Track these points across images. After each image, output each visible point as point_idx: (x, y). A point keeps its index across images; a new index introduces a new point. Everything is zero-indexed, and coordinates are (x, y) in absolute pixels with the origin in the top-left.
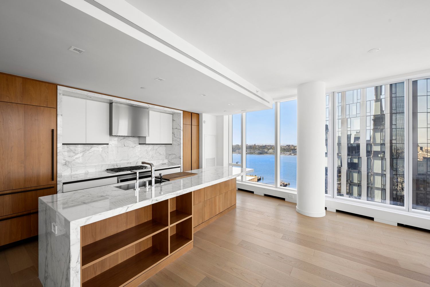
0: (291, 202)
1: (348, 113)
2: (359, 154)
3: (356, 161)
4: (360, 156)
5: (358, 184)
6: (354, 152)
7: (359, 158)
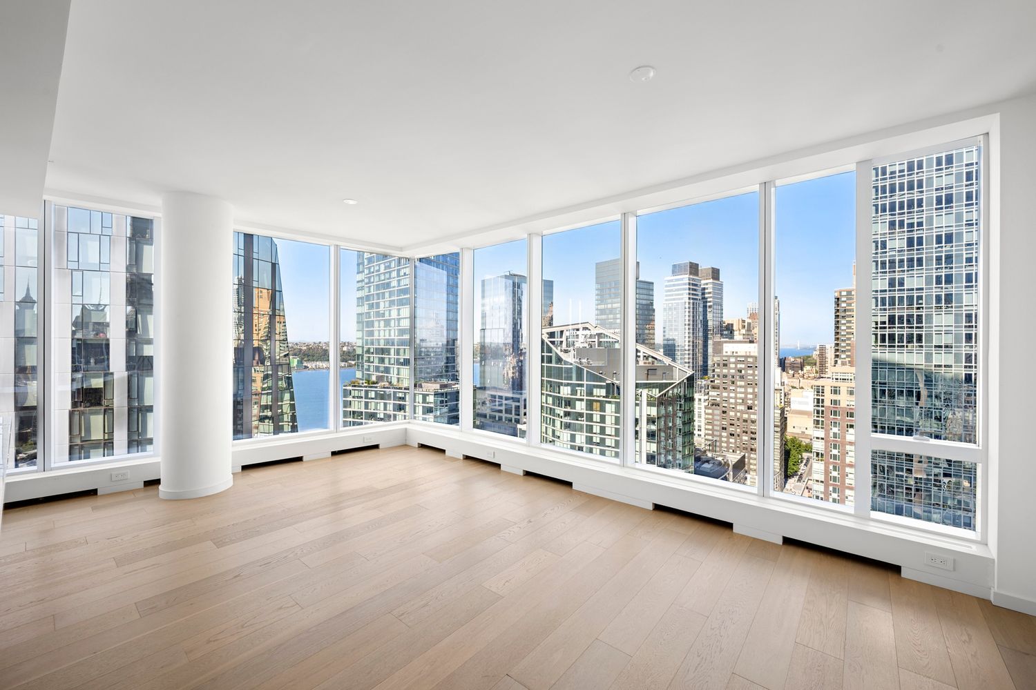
0: (110, 492)
1: (73, 257)
2: (108, 366)
3: (97, 383)
4: (109, 370)
5: (105, 440)
6: (92, 361)
7: (107, 374)
